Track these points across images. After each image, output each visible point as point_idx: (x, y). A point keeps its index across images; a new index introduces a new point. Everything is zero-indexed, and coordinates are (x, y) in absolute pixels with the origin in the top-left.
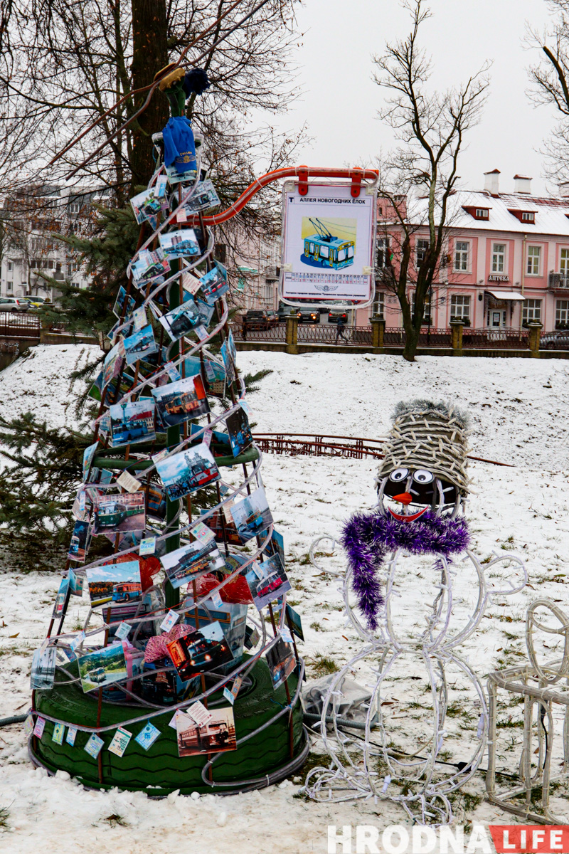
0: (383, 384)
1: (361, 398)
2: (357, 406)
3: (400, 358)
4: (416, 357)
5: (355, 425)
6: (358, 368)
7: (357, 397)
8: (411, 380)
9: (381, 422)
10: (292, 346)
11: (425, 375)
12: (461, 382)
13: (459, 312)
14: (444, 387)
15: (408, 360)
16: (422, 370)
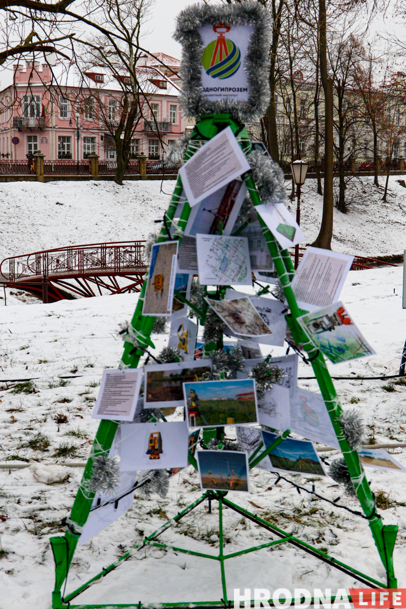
0: (114, 202)
1: (105, 213)
2: (105, 219)
3: (113, 182)
4: (124, 182)
5: (109, 232)
6: (93, 191)
7: (102, 212)
8: (128, 198)
9: (124, 229)
10: (40, 177)
11: (135, 195)
12: (158, 198)
13: (88, 149)
14: (150, 202)
15: (119, 184)
16: (131, 191)
